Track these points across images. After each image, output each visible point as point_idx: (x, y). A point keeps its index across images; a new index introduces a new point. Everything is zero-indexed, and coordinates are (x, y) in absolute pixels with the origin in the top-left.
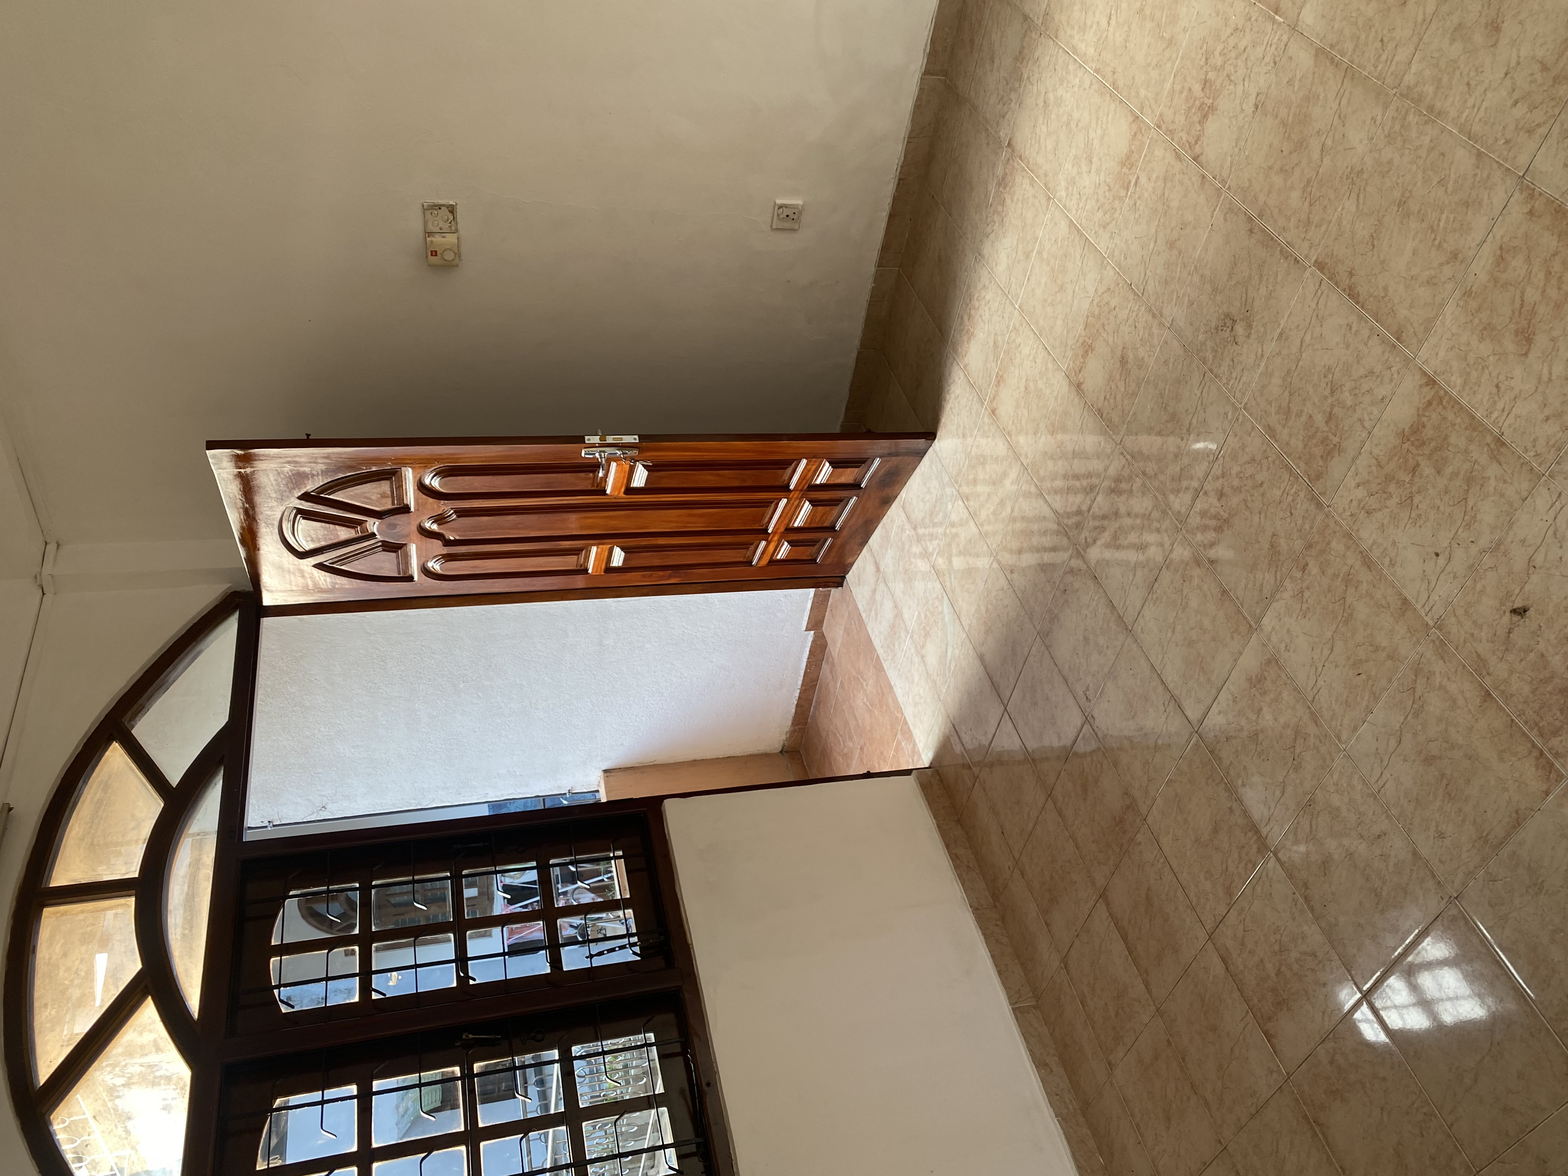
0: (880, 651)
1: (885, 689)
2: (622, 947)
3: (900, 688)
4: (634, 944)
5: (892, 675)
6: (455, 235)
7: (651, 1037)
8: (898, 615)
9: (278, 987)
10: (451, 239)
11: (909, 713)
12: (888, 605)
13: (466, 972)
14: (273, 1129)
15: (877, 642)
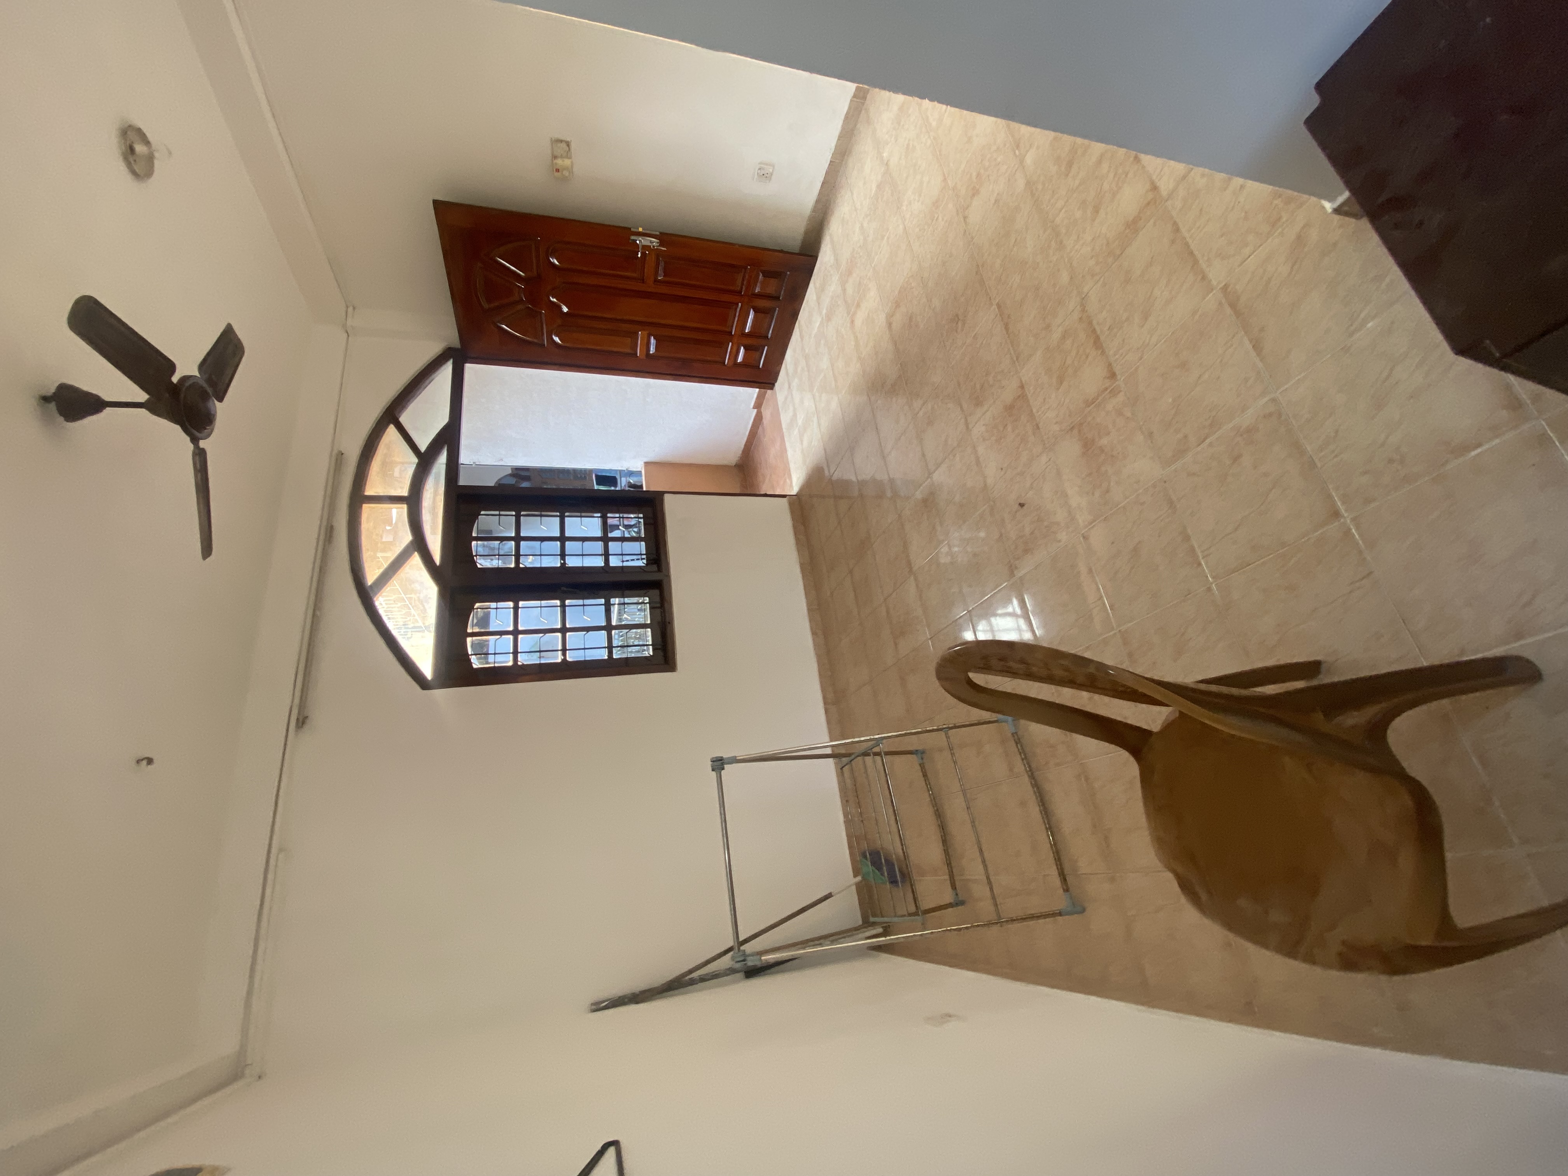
0: (784, 430)
1: (784, 450)
2: (638, 559)
3: (790, 453)
4: (644, 559)
5: (788, 444)
6: (570, 160)
7: (647, 600)
8: (795, 415)
9: (476, 556)
10: (567, 162)
11: (792, 466)
12: (791, 408)
13: (564, 560)
14: (475, 616)
15: (784, 426)
